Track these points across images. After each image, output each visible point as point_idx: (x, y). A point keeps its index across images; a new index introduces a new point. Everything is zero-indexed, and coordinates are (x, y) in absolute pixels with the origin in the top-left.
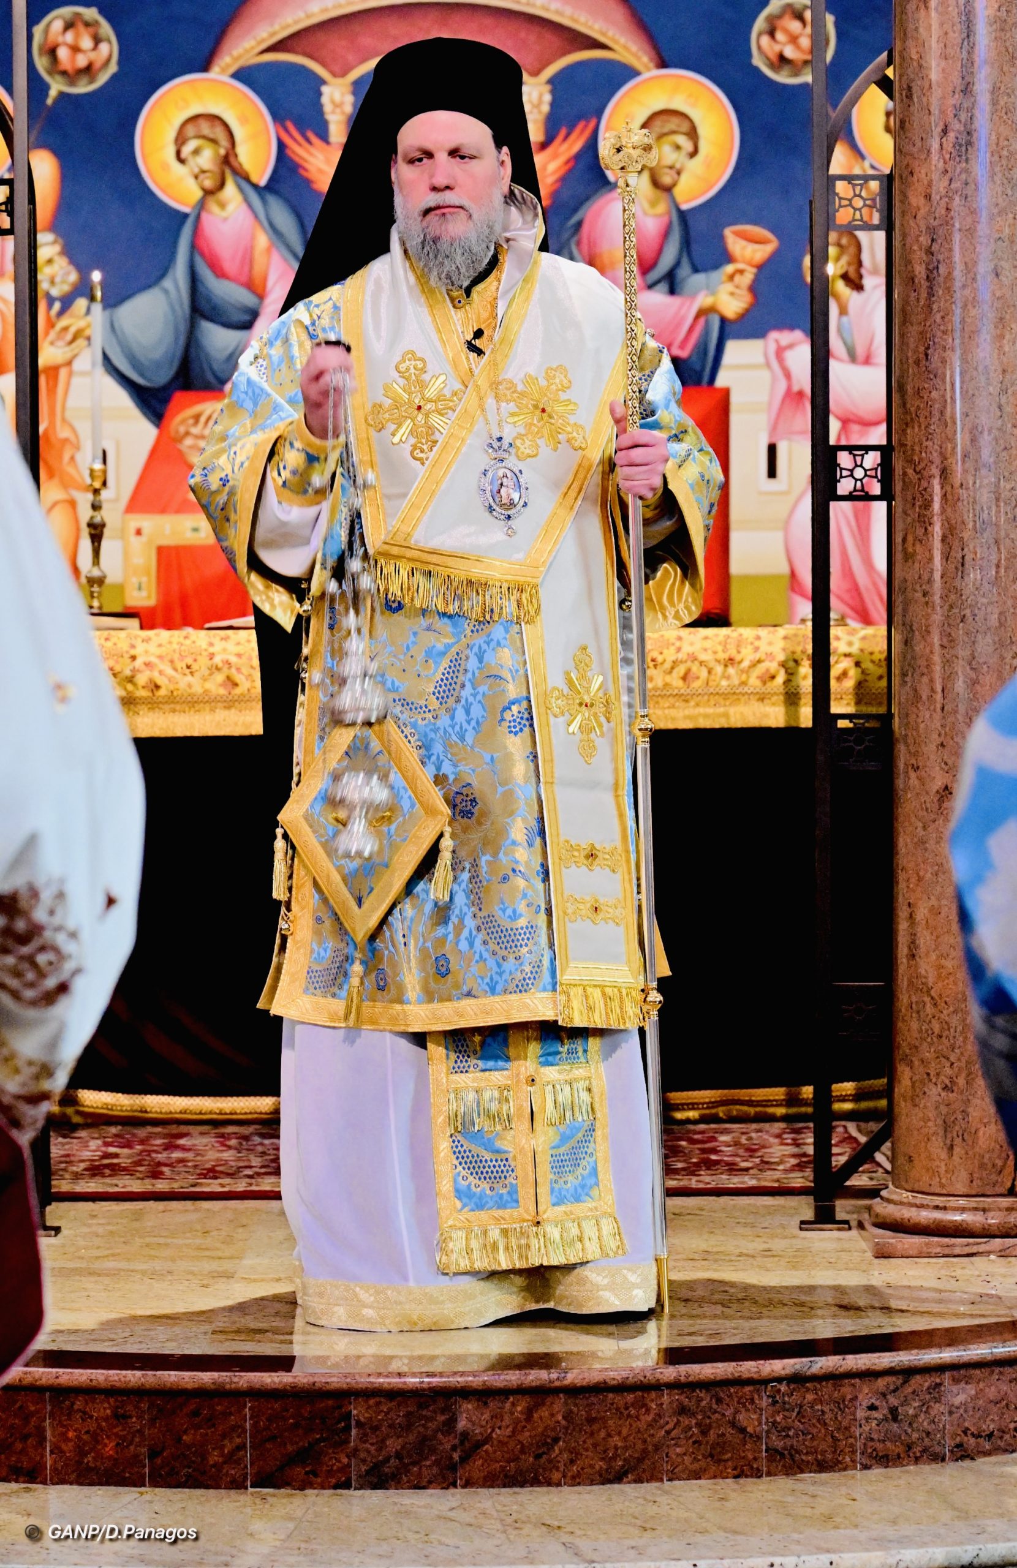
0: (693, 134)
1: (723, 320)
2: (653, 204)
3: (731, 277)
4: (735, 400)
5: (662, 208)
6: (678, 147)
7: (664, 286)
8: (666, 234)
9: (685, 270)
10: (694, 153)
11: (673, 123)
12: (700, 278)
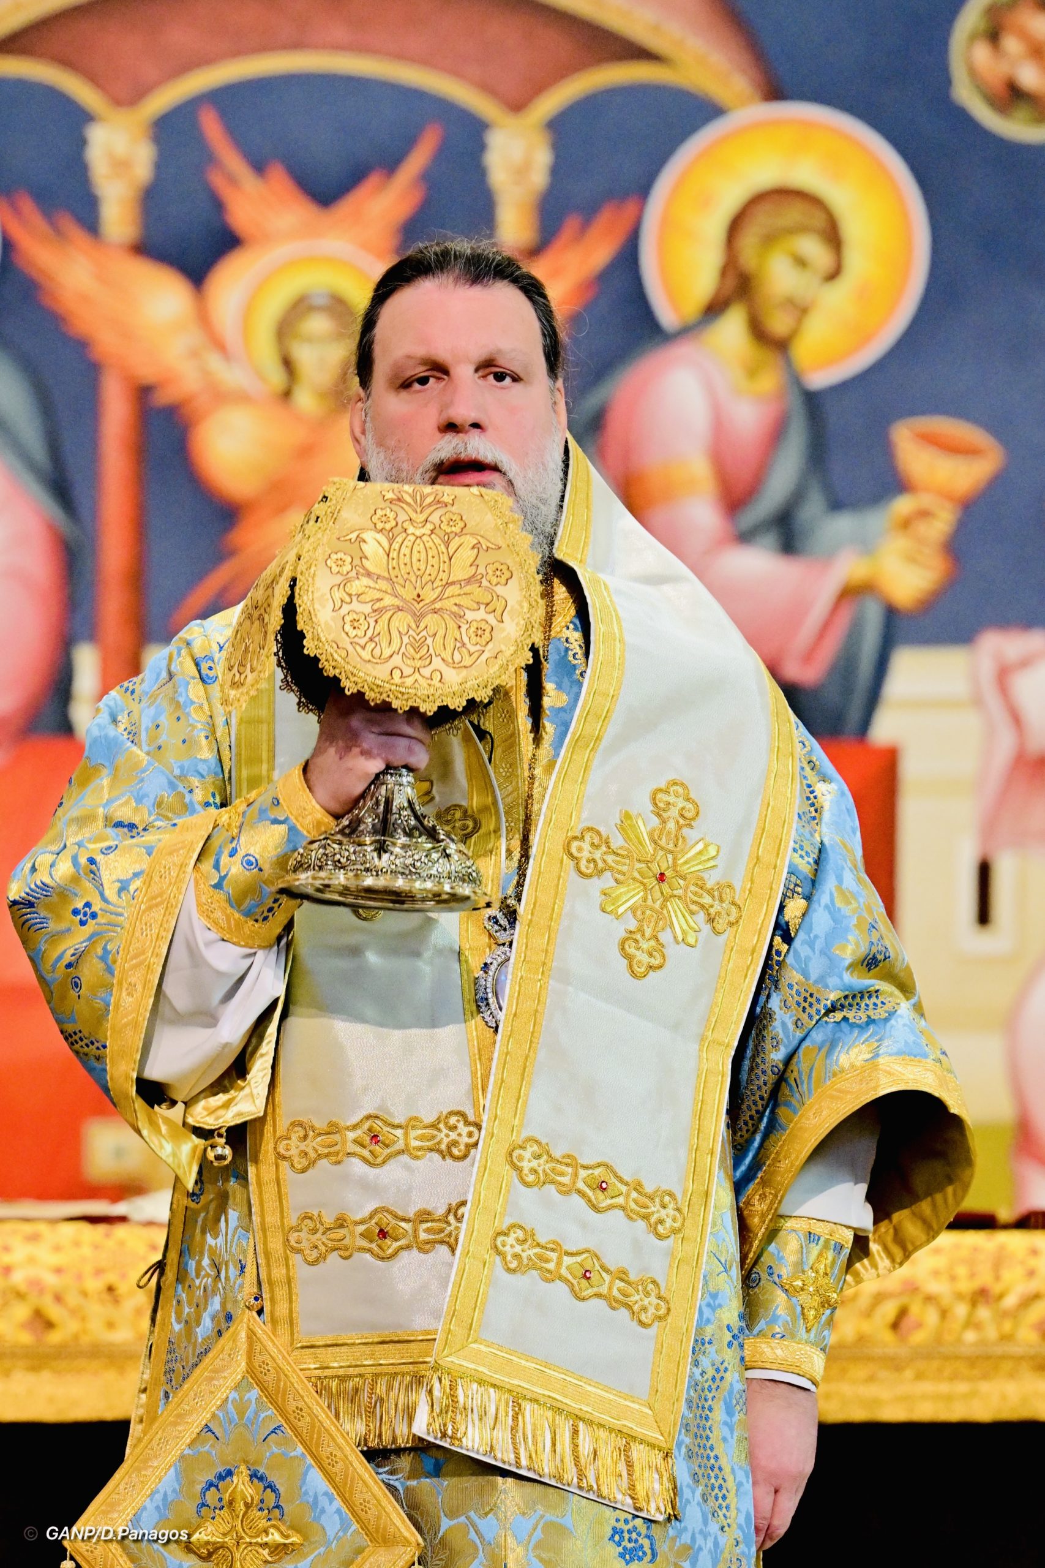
0: (833, 237)
1: (891, 614)
2: (752, 372)
3: (906, 524)
4: (910, 770)
5: (769, 381)
6: (801, 262)
7: (770, 539)
8: (777, 434)
9: (813, 507)
10: (834, 274)
11: (794, 213)
12: (843, 524)
